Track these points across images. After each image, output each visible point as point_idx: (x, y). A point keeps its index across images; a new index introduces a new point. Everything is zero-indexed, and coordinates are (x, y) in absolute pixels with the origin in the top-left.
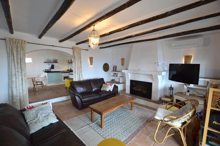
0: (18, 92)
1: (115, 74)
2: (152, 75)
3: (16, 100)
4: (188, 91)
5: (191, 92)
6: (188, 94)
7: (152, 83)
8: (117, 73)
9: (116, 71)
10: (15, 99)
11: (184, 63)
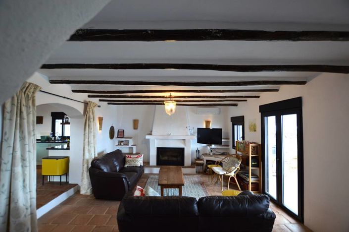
0: (29, 198)
1: (122, 142)
2: (184, 140)
3: (25, 216)
4: (212, 151)
5: (214, 152)
6: (212, 154)
7: (184, 148)
8: (128, 141)
9: (123, 138)
10: (23, 216)
11: (205, 127)
